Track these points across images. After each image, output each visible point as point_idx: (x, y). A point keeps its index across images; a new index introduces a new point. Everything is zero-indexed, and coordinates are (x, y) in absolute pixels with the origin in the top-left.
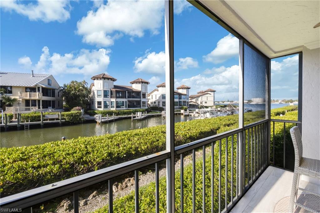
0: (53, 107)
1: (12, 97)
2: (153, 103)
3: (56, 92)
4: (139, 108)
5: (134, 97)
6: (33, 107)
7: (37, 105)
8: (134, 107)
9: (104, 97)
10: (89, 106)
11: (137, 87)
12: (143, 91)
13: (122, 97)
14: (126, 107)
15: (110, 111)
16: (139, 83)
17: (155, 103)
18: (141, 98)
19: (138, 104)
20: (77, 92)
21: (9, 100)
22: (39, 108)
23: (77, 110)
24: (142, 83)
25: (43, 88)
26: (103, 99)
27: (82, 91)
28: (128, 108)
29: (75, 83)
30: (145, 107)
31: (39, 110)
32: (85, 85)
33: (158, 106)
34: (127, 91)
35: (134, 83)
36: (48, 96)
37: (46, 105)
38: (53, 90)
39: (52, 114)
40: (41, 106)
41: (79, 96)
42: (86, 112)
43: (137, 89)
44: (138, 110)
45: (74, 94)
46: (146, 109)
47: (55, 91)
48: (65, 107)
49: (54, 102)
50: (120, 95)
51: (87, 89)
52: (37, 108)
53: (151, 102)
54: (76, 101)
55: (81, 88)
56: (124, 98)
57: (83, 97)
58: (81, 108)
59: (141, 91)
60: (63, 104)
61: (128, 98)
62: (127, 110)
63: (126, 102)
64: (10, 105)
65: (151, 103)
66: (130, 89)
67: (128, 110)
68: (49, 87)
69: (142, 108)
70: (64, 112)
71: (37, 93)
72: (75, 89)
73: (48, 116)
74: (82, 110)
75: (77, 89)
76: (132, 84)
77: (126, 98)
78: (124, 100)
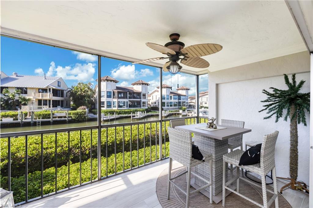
0: (62, 106)
1: (27, 97)
2: (153, 103)
3: (65, 92)
4: (140, 108)
5: (134, 98)
6: (44, 106)
7: (48, 104)
8: (134, 106)
9: (107, 98)
10: (93, 106)
11: (138, 88)
12: (144, 92)
13: (123, 98)
14: (127, 107)
15: (112, 110)
16: (140, 84)
17: (155, 103)
18: (141, 99)
19: (139, 104)
20: (82, 92)
21: (24, 99)
22: (50, 107)
23: (82, 109)
24: (143, 85)
25: (53, 89)
26: (106, 99)
27: (88, 91)
28: (129, 107)
29: (81, 85)
30: (145, 107)
31: (50, 108)
32: (90, 86)
33: (157, 106)
34: (128, 92)
35: (135, 85)
36: (57, 96)
37: (56, 104)
38: (62, 91)
39: (60, 112)
40: (51, 106)
41: (84, 96)
42: (90, 111)
43: (138, 90)
44: (138, 110)
45: (80, 95)
46: (146, 109)
47: (63, 92)
48: (72, 106)
49: (62, 101)
50: (122, 95)
51: (92, 90)
52: (48, 107)
53: (152, 102)
54: (82, 101)
55: (86, 89)
56: (125, 99)
57: (88, 97)
58: (86, 107)
59: (141, 92)
60: (71, 103)
61: (129, 98)
62: (127, 110)
63: (127, 102)
64: (25, 104)
65: (152, 104)
66: (131, 90)
67: (129, 110)
68: (59, 88)
69: (142, 108)
70: (71, 110)
71: (48, 94)
72: (81, 90)
73: (56, 114)
74: (86, 109)
75: (83, 90)
76: (134, 85)
77: (127, 98)
78: (126, 100)
